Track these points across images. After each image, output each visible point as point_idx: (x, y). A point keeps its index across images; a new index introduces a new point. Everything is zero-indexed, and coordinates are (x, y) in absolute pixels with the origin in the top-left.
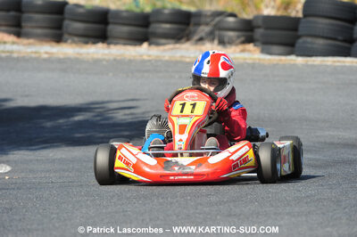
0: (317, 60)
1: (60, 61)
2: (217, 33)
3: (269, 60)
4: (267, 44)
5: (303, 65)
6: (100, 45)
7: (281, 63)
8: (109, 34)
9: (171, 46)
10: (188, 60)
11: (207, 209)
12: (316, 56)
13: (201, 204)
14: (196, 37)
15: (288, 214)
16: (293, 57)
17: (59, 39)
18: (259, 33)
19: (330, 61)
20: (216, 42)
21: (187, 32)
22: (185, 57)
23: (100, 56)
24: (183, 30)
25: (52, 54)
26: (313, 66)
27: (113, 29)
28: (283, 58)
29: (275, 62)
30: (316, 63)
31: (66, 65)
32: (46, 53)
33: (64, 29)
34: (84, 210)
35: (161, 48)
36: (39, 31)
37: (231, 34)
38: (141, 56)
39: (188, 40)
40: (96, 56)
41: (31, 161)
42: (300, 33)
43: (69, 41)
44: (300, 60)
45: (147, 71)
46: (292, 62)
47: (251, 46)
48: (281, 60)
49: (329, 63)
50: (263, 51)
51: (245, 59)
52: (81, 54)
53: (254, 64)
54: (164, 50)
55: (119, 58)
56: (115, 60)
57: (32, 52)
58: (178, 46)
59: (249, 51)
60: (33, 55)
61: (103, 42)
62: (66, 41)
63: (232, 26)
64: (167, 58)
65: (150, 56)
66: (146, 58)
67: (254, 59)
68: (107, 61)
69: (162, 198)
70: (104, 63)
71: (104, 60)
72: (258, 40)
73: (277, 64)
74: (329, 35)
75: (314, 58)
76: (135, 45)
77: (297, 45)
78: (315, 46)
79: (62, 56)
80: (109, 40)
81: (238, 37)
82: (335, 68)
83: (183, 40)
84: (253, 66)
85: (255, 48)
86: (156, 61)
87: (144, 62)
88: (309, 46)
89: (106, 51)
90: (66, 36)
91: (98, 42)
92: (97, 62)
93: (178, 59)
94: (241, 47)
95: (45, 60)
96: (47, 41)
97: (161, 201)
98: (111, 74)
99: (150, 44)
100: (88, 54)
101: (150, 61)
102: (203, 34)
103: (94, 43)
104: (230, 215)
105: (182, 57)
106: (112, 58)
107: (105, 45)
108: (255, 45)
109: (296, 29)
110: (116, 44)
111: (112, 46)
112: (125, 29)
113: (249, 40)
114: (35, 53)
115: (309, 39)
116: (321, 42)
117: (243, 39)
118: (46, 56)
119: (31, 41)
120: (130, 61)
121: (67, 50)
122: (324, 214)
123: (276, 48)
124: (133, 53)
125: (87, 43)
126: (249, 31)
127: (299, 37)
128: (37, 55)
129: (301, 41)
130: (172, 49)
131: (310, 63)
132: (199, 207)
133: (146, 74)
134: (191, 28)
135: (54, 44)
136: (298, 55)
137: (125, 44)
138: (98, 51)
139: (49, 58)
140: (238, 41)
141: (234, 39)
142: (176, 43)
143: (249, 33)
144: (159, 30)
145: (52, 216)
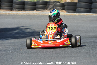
0: (82, 14)
1: (12, 15)
2: (54, 7)
4: (68, 10)
5: (78, 16)
6: (23, 11)
7: (72, 15)
8: (25, 8)
9: (42, 11)
10: (47, 15)
11: (52, 56)
12: (82, 13)
13: (50, 54)
14: (49, 8)
15: (74, 56)
16: (75, 13)
17: (11, 9)
18: (66, 7)
19: (85, 14)
21: (46, 7)
22: (46, 14)
23: (23, 14)
24: (45, 7)
25: (9, 13)
26: (81, 16)
27: (26, 6)
28: (73, 14)
29: (70, 15)
30: (81, 15)
31: (13, 16)
32: (8, 13)
33: (13, 7)
34: (19, 56)
35: (40, 11)
36: (6, 7)
37: (58, 7)
39: (47, 9)
40: (21, 14)
42: (77, 7)
43: (14, 10)
44: (77, 14)
46: (75, 15)
47: (64, 11)
48: (72, 14)
49: (85, 15)
50: (67, 12)
51: (62, 14)
52: (17, 13)
53: (65, 15)
54: (40, 12)
55: (28, 14)
56: (27, 15)
58: (44, 11)
59: (63, 12)
60: (5, 14)
61: (24, 10)
62: (13, 10)
63: (59, 5)
64: (41, 14)
65: (36, 14)
66: (35, 14)
67: (65, 14)
68: (25, 15)
69: (40, 53)
70: (24, 16)
71: (24, 15)
72: (66, 9)
73: (71, 15)
74: (85, 7)
75: (81, 14)
76: (32, 11)
77: (76, 10)
78: (81, 10)
79: (12, 14)
80: (25, 10)
81: (60, 8)
82: (87, 16)
83: (45, 9)
85: (65, 11)
86: (38, 15)
87: (35, 15)
88: (79, 10)
89: (24, 13)
90: (13, 9)
91: (22, 10)
92: (22, 16)
93: (44, 14)
94: (61, 11)
95: (8, 15)
96: (8, 10)
97: (39, 53)
98: (26, 19)
99: (36, 11)
100: (20, 13)
101: (36, 15)
102: (51, 7)
103: (21, 10)
104: (58, 57)
105: (45, 14)
106: (26, 14)
107: (24, 11)
108: (65, 10)
110: (27, 11)
111: (26, 11)
112: (30, 6)
113: (63, 9)
115: (80, 8)
116: (83, 9)
117: (61, 9)
118: (8, 14)
119: (4, 10)
120: (31, 15)
121: (14, 12)
122: (84, 56)
123: (70, 11)
124: (32, 13)
125: (19, 10)
126: (63, 6)
127: (77, 8)
129: (77, 9)
130: (42, 12)
131: (80, 15)
133: (35, 19)
134: (48, 6)
135: (10, 11)
136: (77, 13)
137: (29, 11)
138: (22, 13)
139: (9, 15)
140: (60, 9)
141: (59, 9)
142: (43, 10)
143: (63, 7)
144: (39, 7)
145: (10, 58)
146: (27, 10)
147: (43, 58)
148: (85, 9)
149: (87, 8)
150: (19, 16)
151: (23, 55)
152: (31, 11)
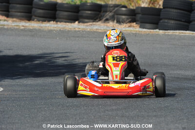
0: (171, 32)
1: (31, 31)
2: (116, 16)
3: (144, 31)
4: (143, 23)
5: (163, 34)
6: (52, 22)
7: (151, 33)
8: (57, 16)
9: (91, 23)
10: (100, 31)
11: (110, 113)
13: (107, 111)
14: (104, 19)
15: (155, 116)
16: (157, 30)
17: (29, 19)
18: (139, 16)
19: (177, 32)
20: (115, 21)
21: (100, 15)
23: (52, 28)
25: (26, 26)
27: (60, 13)
28: (152, 31)
29: (148, 33)
30: (170, 34)
31: (33, 33)
32: (23, 26)
33: (32, 13)
34: (43, 113)
35: (86, 24)
36: (19, 14)
37: (124, 17)
38: (75, 28)
39: (100, 20)
40: (50, 28)
41: (14, 85)
42: (161, 17)
43: (36, 20)
44: (161, 32)
45: (78, 37)
46: (157, 33)
47: (134, 24)
48: (151, 32)
49: (177, 34)
50: (141, 27)
51: (131, 31)
53: (136, 33)
54: (87, 26)
55: (62, 29)
56: (60, 30)
57: (15, 26)
59: (134, 27)
60: (16, 27)
62: (33, 20)
63: (124, 12)
64: (88, 30)
65: (79, 28)
66: (77, 29)
67: (136, 31)
70: (54, 32)
71: (55, 30)
72: (138, 21)
73: (149, 34)
74: (175, 18)
75: (169, 31)
76: (71, 23)
77: (159, 24)
78: (169, 24)
79: (31, 28)
80: (57, 19)
81: (128, 19)
82: (180, 36)
83: (97, 20)
84: (135, 35)
85: (137, 25)
86: (83, 31)
87: (75, 31)
88: (166, 24)
89: (55, 26)
90: (33, 17)
92: (50, 31)
93: (95, 30)
94: (129, 24)
95: (22, 30)
96: (23, 20)
97: (86, 108)
98: (58, 38)
99: (79, 22)
100: (46, 26)
101: (79, 31)
102: (108, 17)
103: (49, 21)
104: (123, 116)
105: (97, 29)
106: (58, 29)
107: (55, 22)
109: (159, 15)
111: (59, 23)
112: (66, 13)
113: (133, 21)
114: (17, 26)
115: (166, 21)
116: (173, 22)
117: (130, 20)
118: (23, 28)
119: (14, 19)
120: (69, 31)
121: (34, 25)
122: (174, 116)
123: (147, 25)
124: (70, 27)
125: (45, 21)
127: (161, 19)
128: (18, 27)
129: (161, 21)
130: (91, 25)
131: (166, 33)
132: (106, 112)
133: (77, 39)
134: (102, 14)
135: (27, 21)
136: (160, 30)
137: (65, 22)
138: (51, 25)
139: (25, 29)
140: (128, 21)
141: (125, 20)
142: (93, 22)
143: (134, 17)
144: (84, 15)
145: (26, 116)
146: (60, 20)
147: (93, 117)
148: (177, 22)
149: (181, 21)
150: (45, 31)
151: (52, 110)
152: (68, 24)
